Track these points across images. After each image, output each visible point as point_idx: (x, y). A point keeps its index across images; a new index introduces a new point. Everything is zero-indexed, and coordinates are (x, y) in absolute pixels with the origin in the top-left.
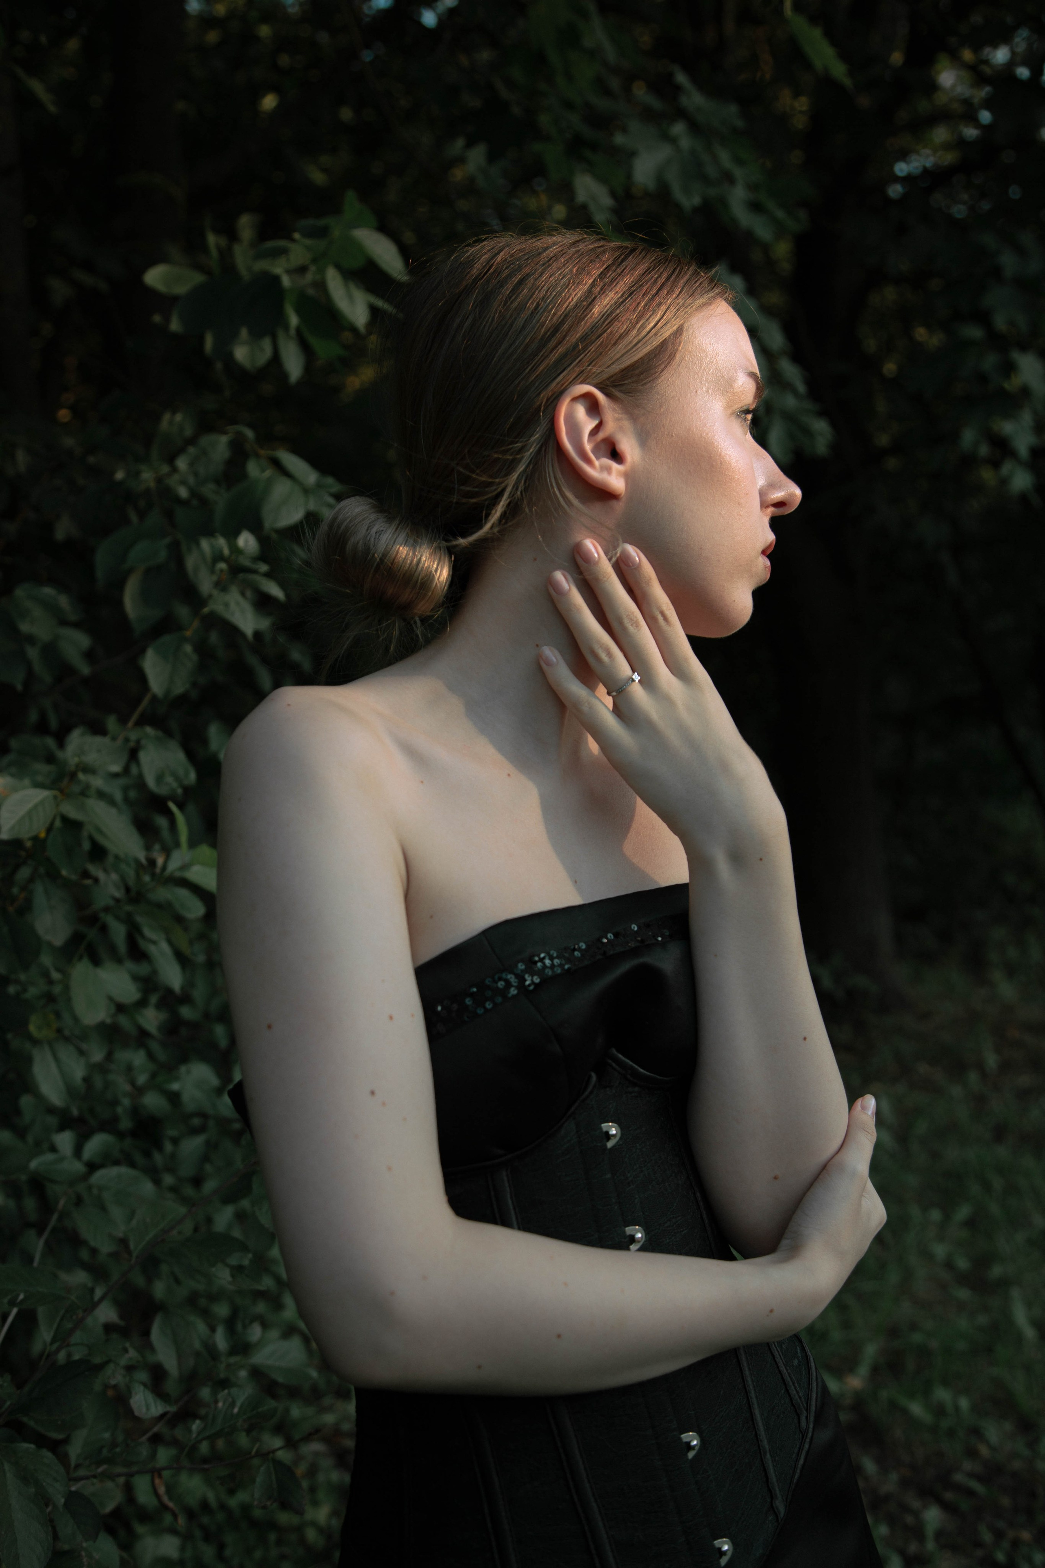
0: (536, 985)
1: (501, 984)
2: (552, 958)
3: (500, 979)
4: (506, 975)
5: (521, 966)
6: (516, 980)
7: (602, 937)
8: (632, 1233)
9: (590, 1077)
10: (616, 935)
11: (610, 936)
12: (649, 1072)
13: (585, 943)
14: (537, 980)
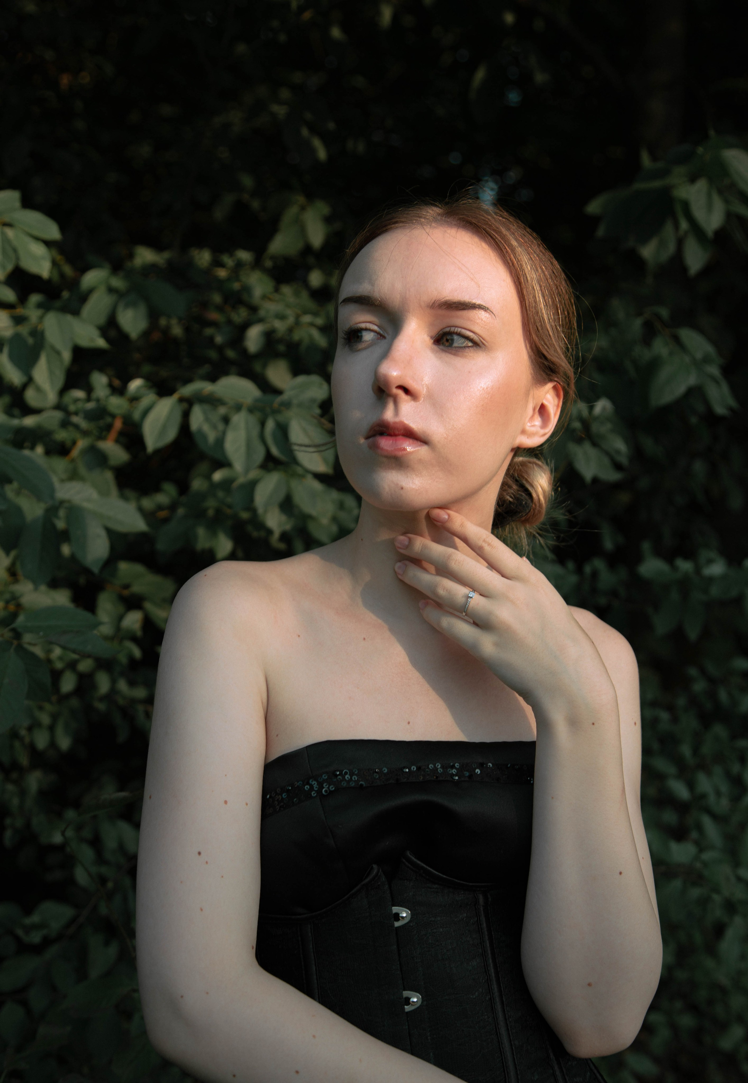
0: (331, 792)
1: (307, 787)
2: (351, 775)
3: (308, 783)
4: (312, 781)
5: (325, 777)
6: (317, 787)
7: (405, 768)
8: (409, 996)
9: (372, 868)
10: (419, 768)
11: (414, 768)
12: (445, 875)
13: (388, 769)
14: (332, 788)
